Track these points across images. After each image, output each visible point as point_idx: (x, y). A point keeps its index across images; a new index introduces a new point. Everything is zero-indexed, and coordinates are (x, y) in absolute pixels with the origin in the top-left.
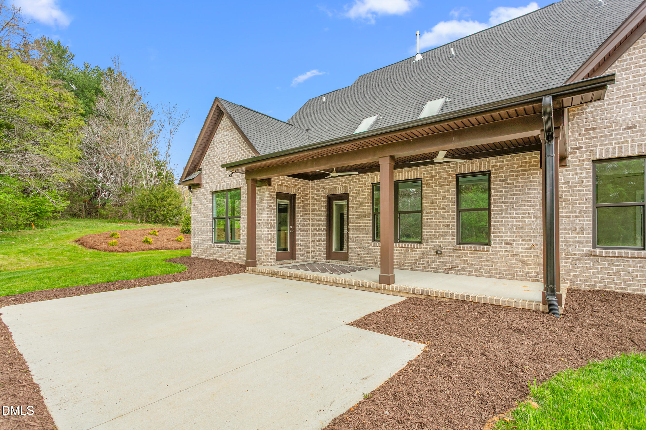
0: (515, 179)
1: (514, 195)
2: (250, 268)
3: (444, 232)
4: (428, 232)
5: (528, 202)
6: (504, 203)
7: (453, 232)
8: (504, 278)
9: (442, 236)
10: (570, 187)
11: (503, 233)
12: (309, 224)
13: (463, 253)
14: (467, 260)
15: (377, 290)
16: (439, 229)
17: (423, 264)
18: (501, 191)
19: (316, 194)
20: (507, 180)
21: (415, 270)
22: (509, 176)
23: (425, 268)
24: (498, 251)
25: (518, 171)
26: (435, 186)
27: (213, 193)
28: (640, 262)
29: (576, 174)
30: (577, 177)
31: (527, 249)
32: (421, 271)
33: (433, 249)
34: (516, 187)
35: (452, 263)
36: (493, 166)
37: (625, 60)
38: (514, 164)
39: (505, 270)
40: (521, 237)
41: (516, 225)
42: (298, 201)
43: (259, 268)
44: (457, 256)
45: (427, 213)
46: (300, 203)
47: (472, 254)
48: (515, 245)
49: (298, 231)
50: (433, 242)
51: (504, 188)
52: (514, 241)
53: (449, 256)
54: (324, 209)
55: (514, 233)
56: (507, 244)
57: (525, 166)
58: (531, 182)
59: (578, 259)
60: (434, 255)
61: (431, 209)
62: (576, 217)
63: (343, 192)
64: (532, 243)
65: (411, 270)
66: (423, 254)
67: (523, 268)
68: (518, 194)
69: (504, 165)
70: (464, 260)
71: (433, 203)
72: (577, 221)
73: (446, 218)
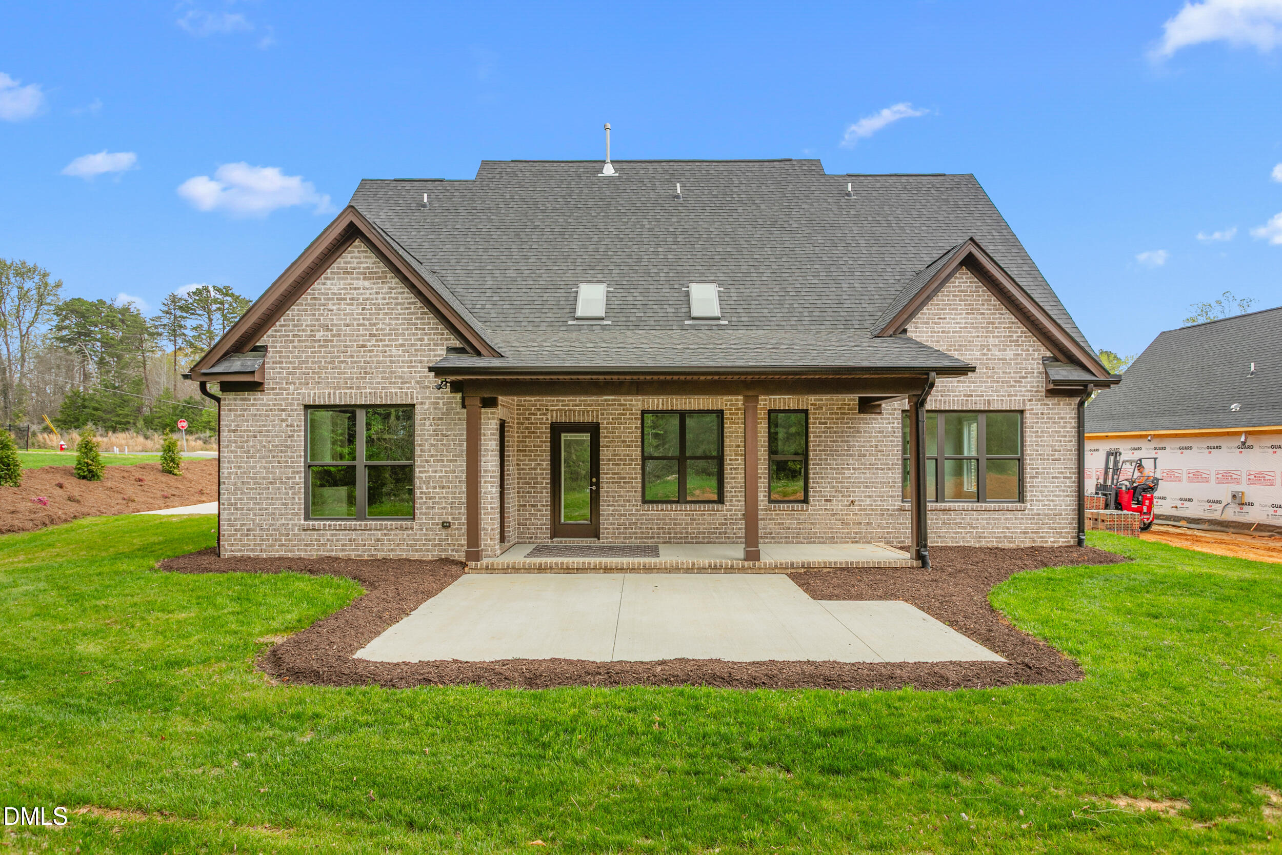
0: (834, 423)
1: (834, 441)
2: (472, 564)
4: (733, 487)
5: (847, 451)
6: (824, 451)
8: (824, 543)
10: (885, 437)
11: (823, 487)
13: (777, 515)
14: (783, 524)
15: (743, 570)
17: (726, 533)
18: (821, 436)
19: (527, 419)
20: (826, 423)
21: (715, 543)
22: (828, 419)
23: (729, 538)
24: (818, 510)
25: (837, 414)
26: (742, 423)
27: (307, 407)
28: (936, 515)
29: (889, 423)
30: (890, 426)
31: (846, 506)
32: (722, 543)
33: (739, 510)
34: (835, 432)
35: (764, 528)
36: (812, 405)
38: (833, 404)
39: (825, 533)
40: (841, 492)
41: (835, 478)
44: (770, 519)
45: (731, 460)
47: (788, 515)
48: (834, 502)
50: (738, 501)
51: (824, 432)
52: (834, 496)
54: (547, 447)
55: (834, 487)
56: (826, 501)
57: (844, 409)
58: (850, 428)
59: (891, 515)
60: (741, 519)
61: (736, 455)
62: (889, 469)
63: (588, 419)
64: (851, 499)
65: (708, 542)
66: (725, 519)
67: (843, 529)
68: (837, 441)
69: (824, 405)
70: (779, 524)
71: (738, 446)
72: (890, 475)
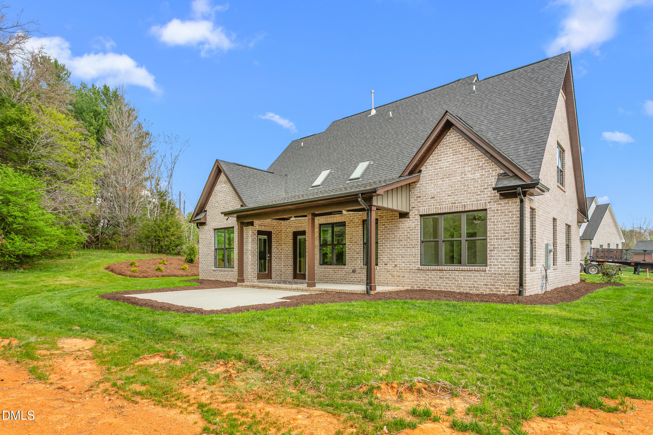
0: (388, 224)
1: (388, 234)
2: (240, 284)
3: (356, 258)
4: (349, 258)
5: (394, 238)
6: (384, 239)
7: (361, 258)
8: (384, 286)
9: (356, 260)
10: (411, 230)
11: (384, 257)
12: (281, 253)
13: (365, 271)
15: (306, 291)
16: (354, 255)
17: (346, 279)
18: (383, 232)
19: (286, 230)
20: (385, 225)
21: (342, 283)
22: (386, 222)
23: (347, 281)
24: (381, 269)
25: (390, 219)
26: (352, 227)
27: (215, 229)
28: (436, 273)
29: (413, 222)
30: (413, 224)
31: (394, 267)
32: (345, 284)
33: (351, 269)
34: (389, 229)
35: (360, 278)
36: (379, 216)
37: (431, 160)
38: (388, 215)
39: (384, 281)
40: (391, 260)
41: (389, 253)
42: (273, 236)
43: (246, 283)
44: (363, 273)
45: (348, 245)
46: (275, 238)
48: (388, 265)
49: (273, 258)
50: (351, 264)
51: (384, 229)
52: (388, 262)
53: (359, 273)
54: (291, 241)
55: (388, 257)
56: (385, 264)
57: (393, 217)
58: (395, 226)
59: (414, 272)
60: (352, 273)
61: (350, 242)
62: (413, 247)
63: (302, 229)
64: (396, 263)
65: (340, 283)
66: (346, 273)
67: (392, 279)
68: (389, 234)
69: (384, 215)
71: (351, 238)
72: (413, 250)
73: (357, 249)
